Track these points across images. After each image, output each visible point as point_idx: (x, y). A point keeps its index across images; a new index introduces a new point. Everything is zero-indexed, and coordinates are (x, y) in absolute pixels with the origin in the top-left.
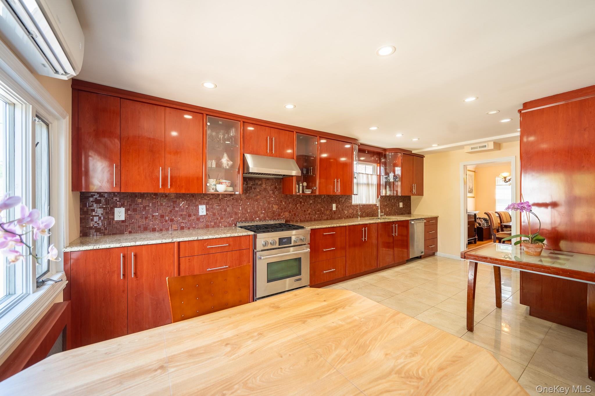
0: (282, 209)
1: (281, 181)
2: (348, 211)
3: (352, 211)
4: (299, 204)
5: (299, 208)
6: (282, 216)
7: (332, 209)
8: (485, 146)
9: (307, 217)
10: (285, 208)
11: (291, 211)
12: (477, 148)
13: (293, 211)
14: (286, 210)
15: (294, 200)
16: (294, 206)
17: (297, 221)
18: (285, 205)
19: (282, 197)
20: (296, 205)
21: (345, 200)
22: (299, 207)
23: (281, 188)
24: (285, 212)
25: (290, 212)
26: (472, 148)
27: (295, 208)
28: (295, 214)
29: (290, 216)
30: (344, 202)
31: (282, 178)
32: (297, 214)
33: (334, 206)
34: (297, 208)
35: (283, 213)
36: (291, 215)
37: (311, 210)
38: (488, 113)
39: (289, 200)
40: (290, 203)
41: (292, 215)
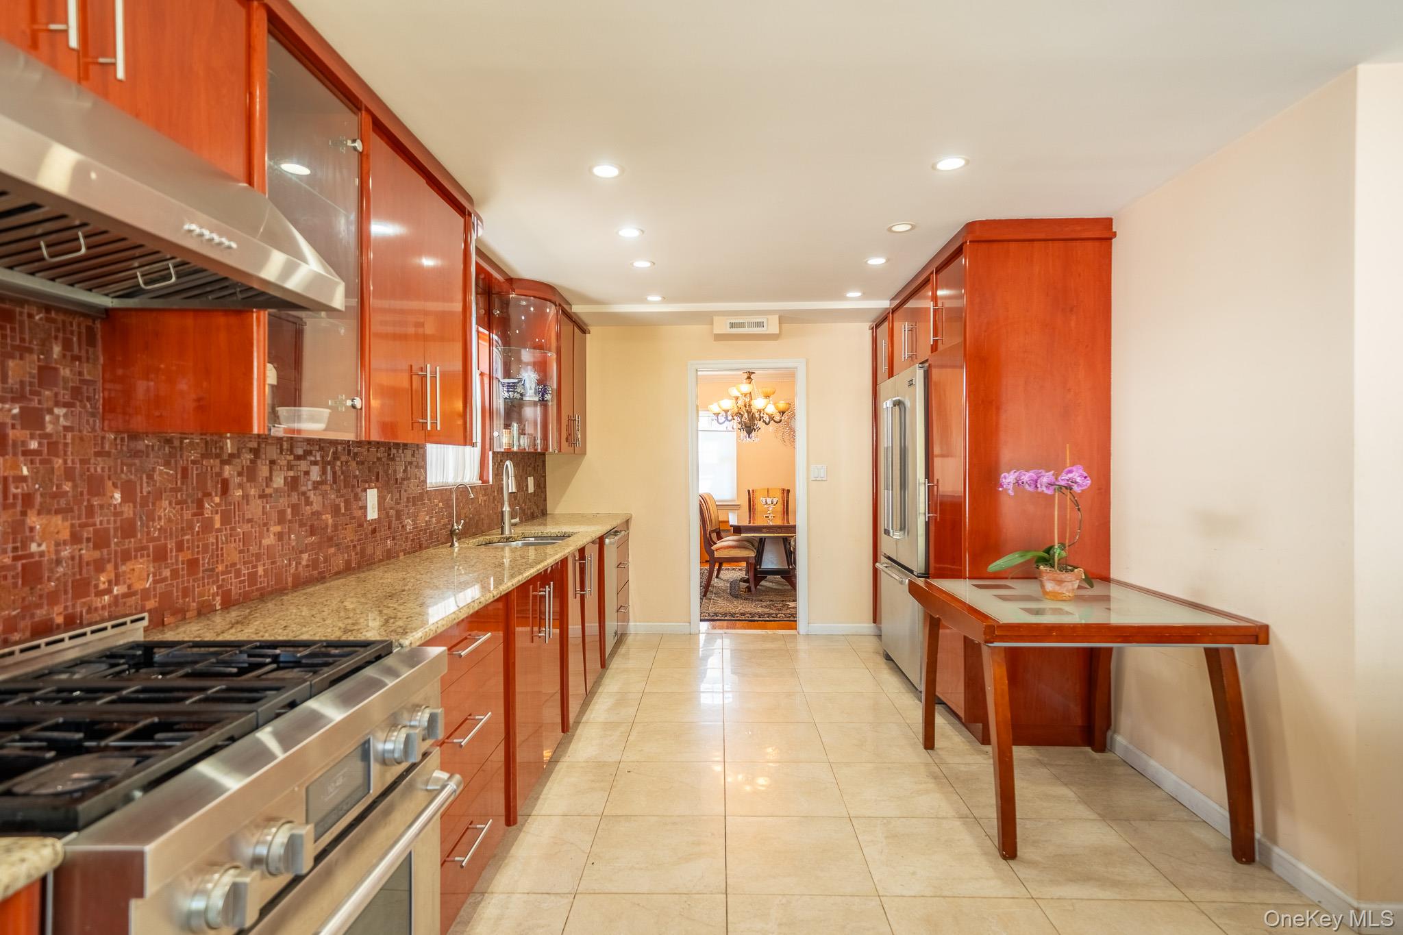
0: (100, 541)
1: (91, 332)
2: (415, 517)
3: (427, 518)
4: (217, 500)
5: (217, 525)
6: (108, 591)
7: (366, 516)
8: (761, 325)
9: (260, 570)
10: (128, 530)
11: (171, 545)
12: (742, 325)
13: (180, 547)
14: (131, 544)
15: (185, 471)
16: (187, 515)
17: (204, 611)
18: (128, 511)
19: (97, 454)
20: (200, 505)
21: (406, 467)
22: (217, 518)
23: (94, 382)
24: (126, 557)
25: (160, 556)
26: (733, 325)
27: (191, 528)
28: (193, 564)
29: (165, 579)
30: (403, 479)
31: (108, 312)
32: (204, 561)
33: (372, 496)
34: (207, 526)
35: (110, 567)
36: (167, 573)
37: (278, 529)
38: (890, 230)
39: (156, 477)
40: (159, 495)
41: (175, 574)
